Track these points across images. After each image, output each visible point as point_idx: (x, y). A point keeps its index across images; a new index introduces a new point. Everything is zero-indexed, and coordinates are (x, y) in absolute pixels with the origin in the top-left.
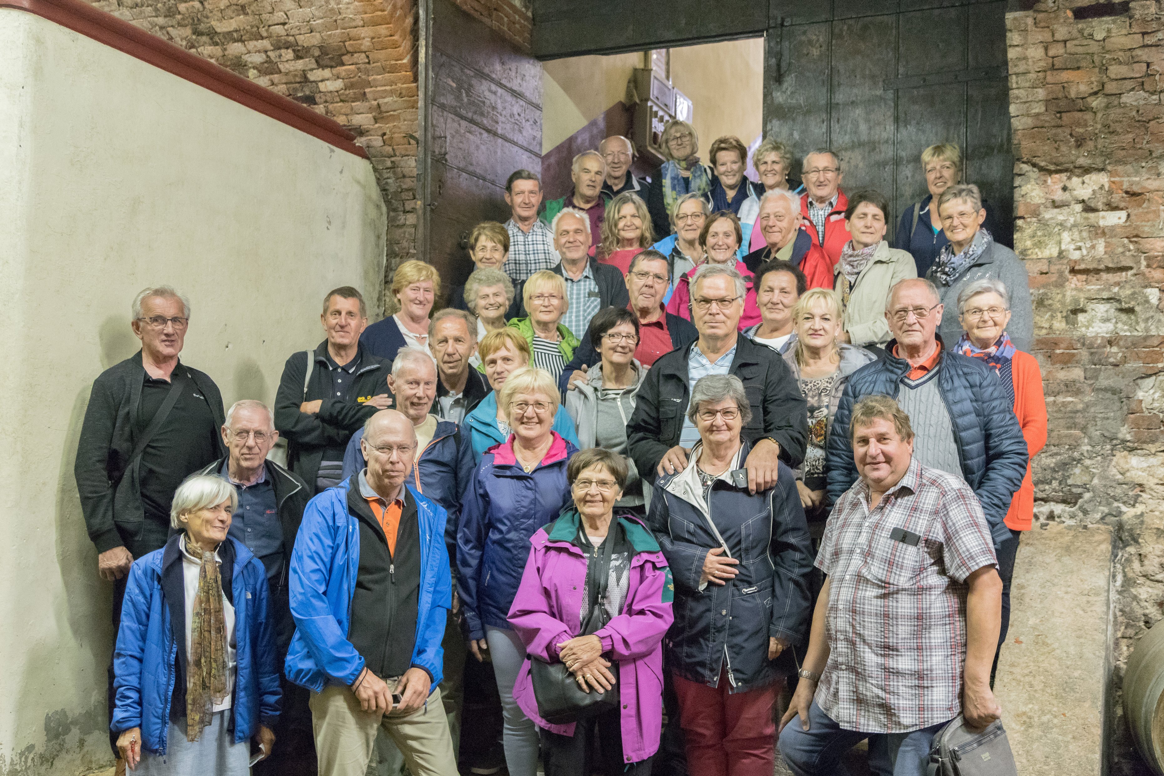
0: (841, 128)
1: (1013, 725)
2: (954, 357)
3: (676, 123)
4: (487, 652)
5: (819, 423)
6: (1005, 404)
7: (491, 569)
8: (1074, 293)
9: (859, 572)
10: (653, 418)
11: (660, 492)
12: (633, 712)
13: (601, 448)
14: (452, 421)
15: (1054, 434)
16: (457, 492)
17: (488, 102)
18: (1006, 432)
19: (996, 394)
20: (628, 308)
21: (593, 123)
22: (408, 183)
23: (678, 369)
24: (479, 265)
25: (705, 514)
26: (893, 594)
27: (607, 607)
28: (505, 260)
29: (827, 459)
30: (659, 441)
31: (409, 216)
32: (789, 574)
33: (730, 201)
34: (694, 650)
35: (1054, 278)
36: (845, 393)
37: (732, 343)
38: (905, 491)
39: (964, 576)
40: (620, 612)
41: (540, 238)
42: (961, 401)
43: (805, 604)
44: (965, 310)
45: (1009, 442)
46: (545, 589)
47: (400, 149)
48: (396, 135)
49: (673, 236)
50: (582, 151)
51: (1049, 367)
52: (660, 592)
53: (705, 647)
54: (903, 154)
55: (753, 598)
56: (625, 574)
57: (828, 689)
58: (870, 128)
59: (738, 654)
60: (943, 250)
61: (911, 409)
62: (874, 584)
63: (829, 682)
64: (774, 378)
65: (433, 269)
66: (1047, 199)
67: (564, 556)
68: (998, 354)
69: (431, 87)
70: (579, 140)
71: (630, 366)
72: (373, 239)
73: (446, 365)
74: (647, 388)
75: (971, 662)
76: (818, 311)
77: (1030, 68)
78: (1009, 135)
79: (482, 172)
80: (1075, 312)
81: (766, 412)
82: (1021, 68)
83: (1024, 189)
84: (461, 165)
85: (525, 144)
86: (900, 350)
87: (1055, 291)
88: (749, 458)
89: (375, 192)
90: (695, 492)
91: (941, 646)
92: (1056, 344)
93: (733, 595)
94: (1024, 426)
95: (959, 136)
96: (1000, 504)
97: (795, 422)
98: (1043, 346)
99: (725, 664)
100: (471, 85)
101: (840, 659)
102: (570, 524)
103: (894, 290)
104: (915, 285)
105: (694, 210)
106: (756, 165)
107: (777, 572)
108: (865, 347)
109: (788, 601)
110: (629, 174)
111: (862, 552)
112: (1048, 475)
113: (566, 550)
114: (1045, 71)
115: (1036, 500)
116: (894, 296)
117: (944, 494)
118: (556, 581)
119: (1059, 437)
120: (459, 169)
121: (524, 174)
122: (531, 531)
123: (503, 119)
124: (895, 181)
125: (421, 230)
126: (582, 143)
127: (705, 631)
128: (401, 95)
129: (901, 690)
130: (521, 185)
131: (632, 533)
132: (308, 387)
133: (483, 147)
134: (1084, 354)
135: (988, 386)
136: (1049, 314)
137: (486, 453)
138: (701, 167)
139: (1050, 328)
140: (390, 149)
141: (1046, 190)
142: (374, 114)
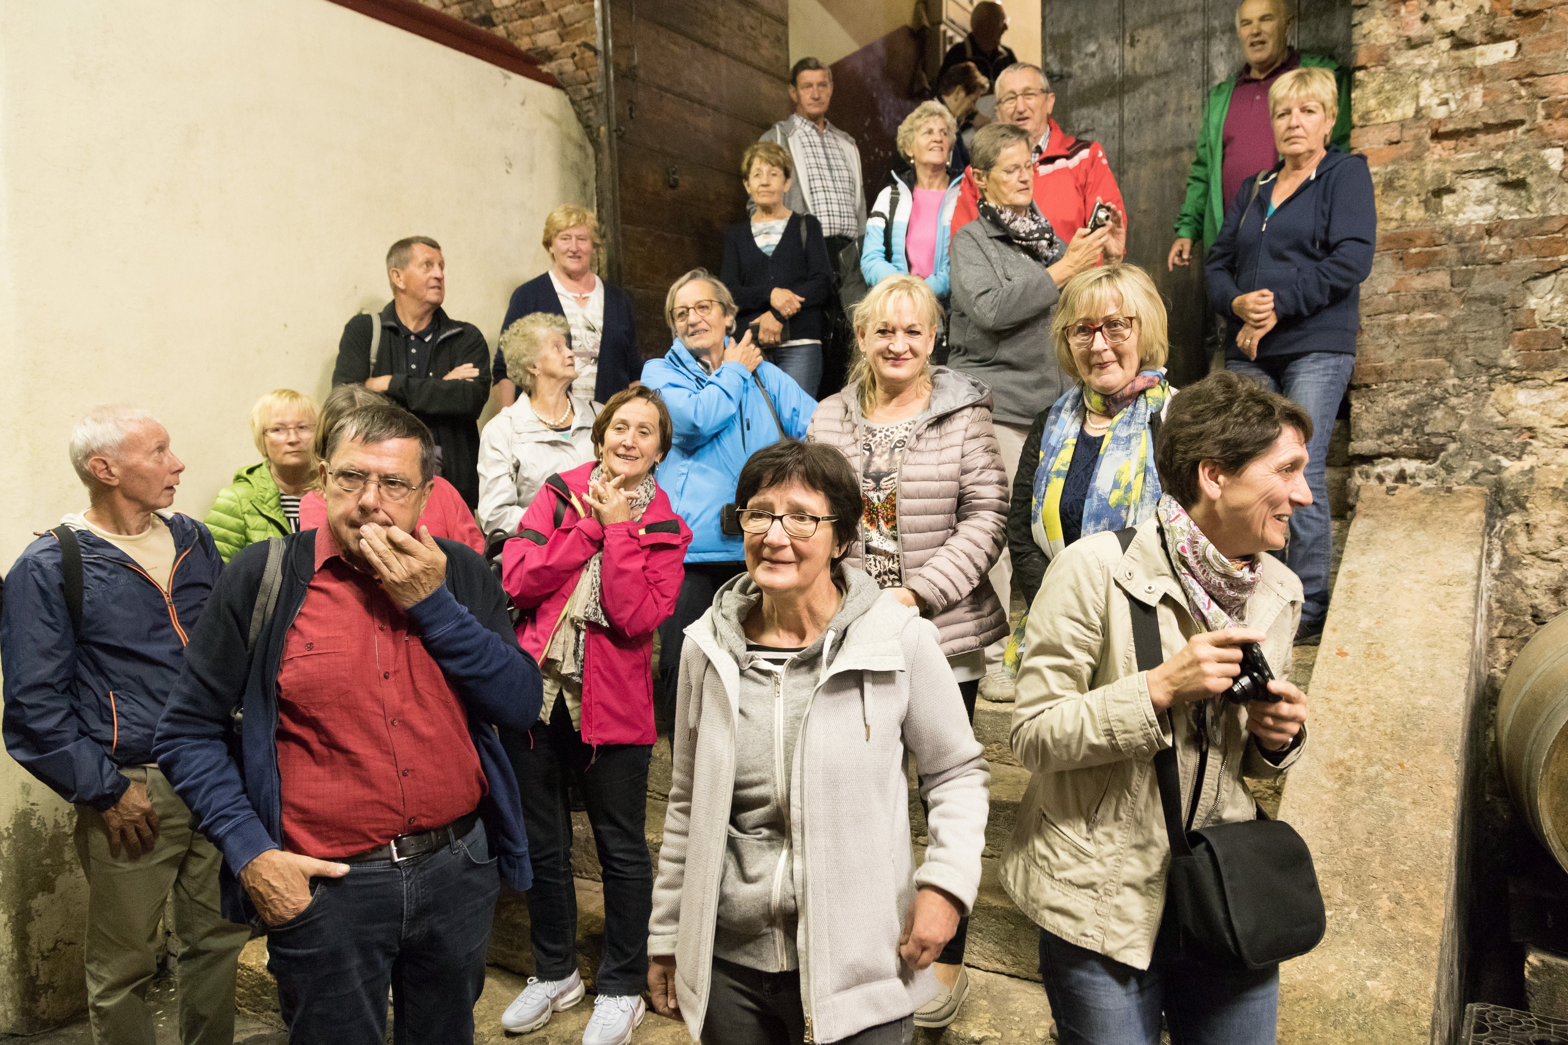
8: (1437, 166)
15: (1407, 365)
35: (1408, 148)
51: (1400, 273)
66: (1399, 37)
72: (576, 186)
80: (1439, 192)
83: (1366, 27)
87: (1410, 165)
89: (576, 129)
92: (1410, 240)
98: (1392, 245)
112: (1398, 421)
115: (1379, 454)
119: (1414, 368)
134: (1451, 252)
136: (1401, 199)
139: (1403, 218)
140: (584, 73)
141: (1398, 24)
142: (558, 29)
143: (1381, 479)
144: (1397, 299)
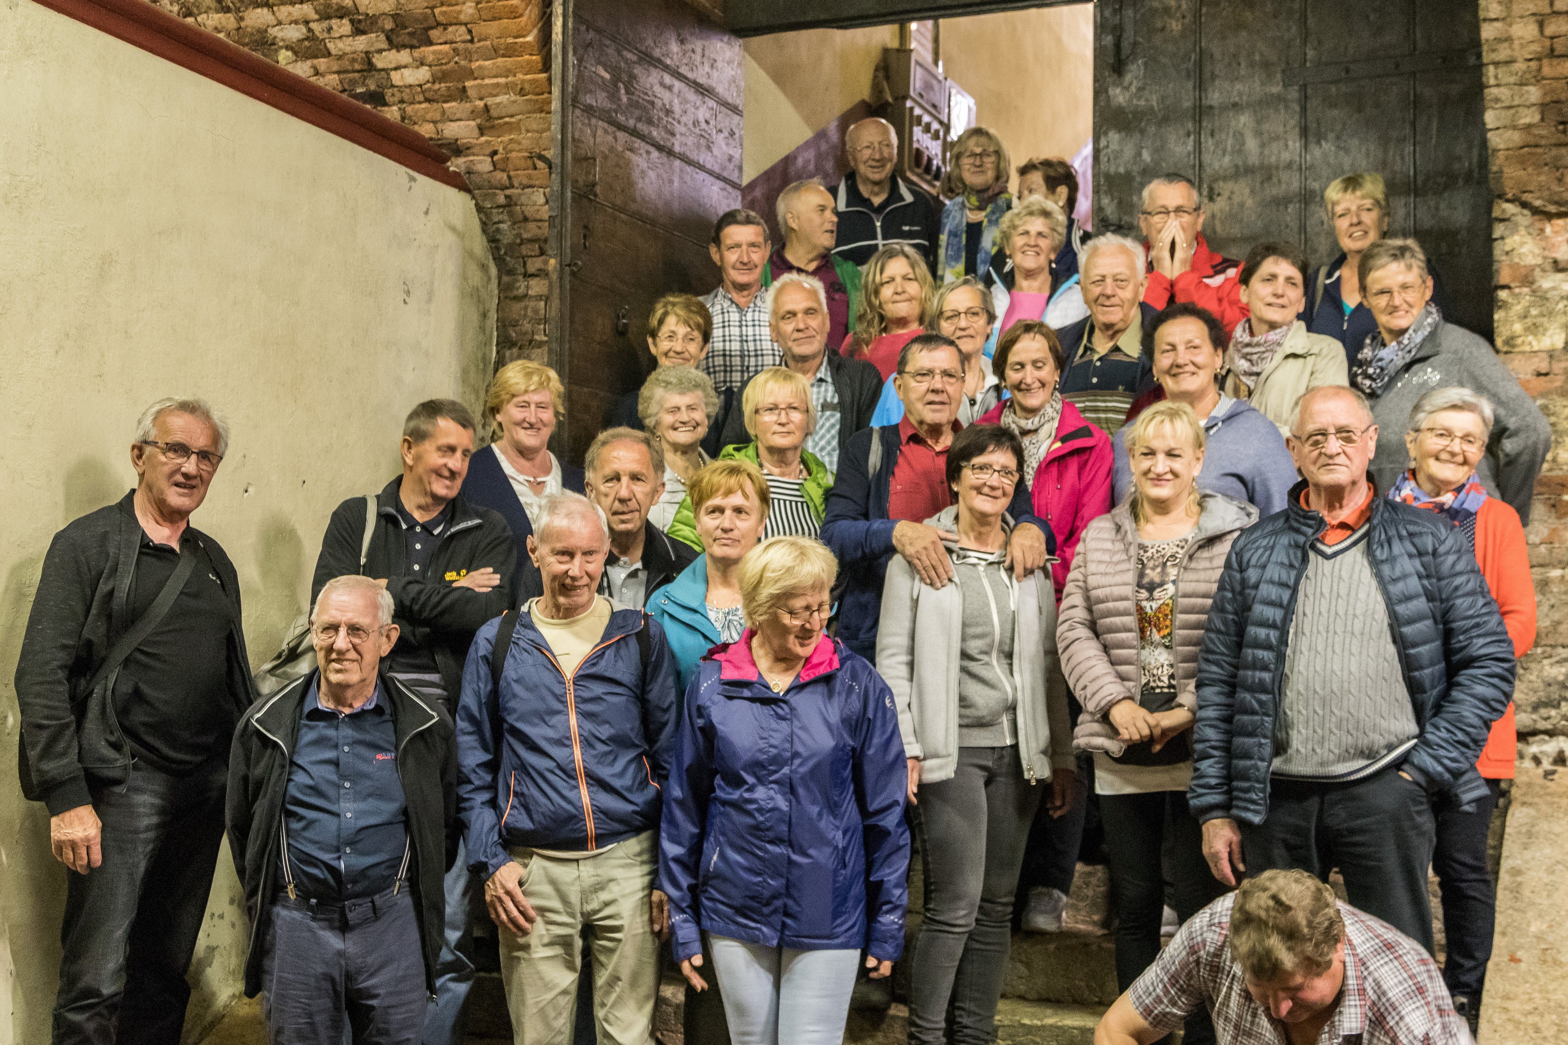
0: (1217, 144)
6: (1475, 581)
7: (719, 845)
17: (658, 103)
18: (1477, 625)
19: (1460, 567)
21: (821, 135)
22: (531, 230)
24: (664, 362)
31: (533, 282)
35: (1557, 382)
42: (1403, 577)
44: (1422, 428)
45: (1482, 641)
47: (521, 177)
48: (514, 155)
51: (1552, 522)
58: (1263, 145)
60: (1368, 341)
65: (552, 372)
66: (1545, 258)
68: (1456, 505)
69: (571, 80)
70: (800, 161)
72: (474, 317)
73: (616, 518)
76: (1161, 443)
77: (1516, 54)
78: (1484, 158)
79: (649, 213)
82: (1503, 53)
83: (1511, 242)
84: (618, 202)
85: (716, 169)
86: (1312, 497)
87: (1561, 402)
89: (478, 244)
92: (1566, 486)
94: (1504, 615)
95: (1404, 160)
96: (1468, 741)
100: (633, 77)
103: (1304, 403)
104: (1340, 398)
112: (1555, 693)
114: (1539, 59)
116: (1304, 412)
120: (615, 208)
121: (737, 218)
123: (683, 129)
124: (1305, 230)
125: (555, 303)
126: (804, 167)
128: (522, 92)
132: (369, 555)
133: (652, 174)
135: (1448, 553)
137: (704, 659)
140: (505, 176)
141: (1544, 244)
142: (479, 121)
143: (1537, 760)
144: (1550, 551)
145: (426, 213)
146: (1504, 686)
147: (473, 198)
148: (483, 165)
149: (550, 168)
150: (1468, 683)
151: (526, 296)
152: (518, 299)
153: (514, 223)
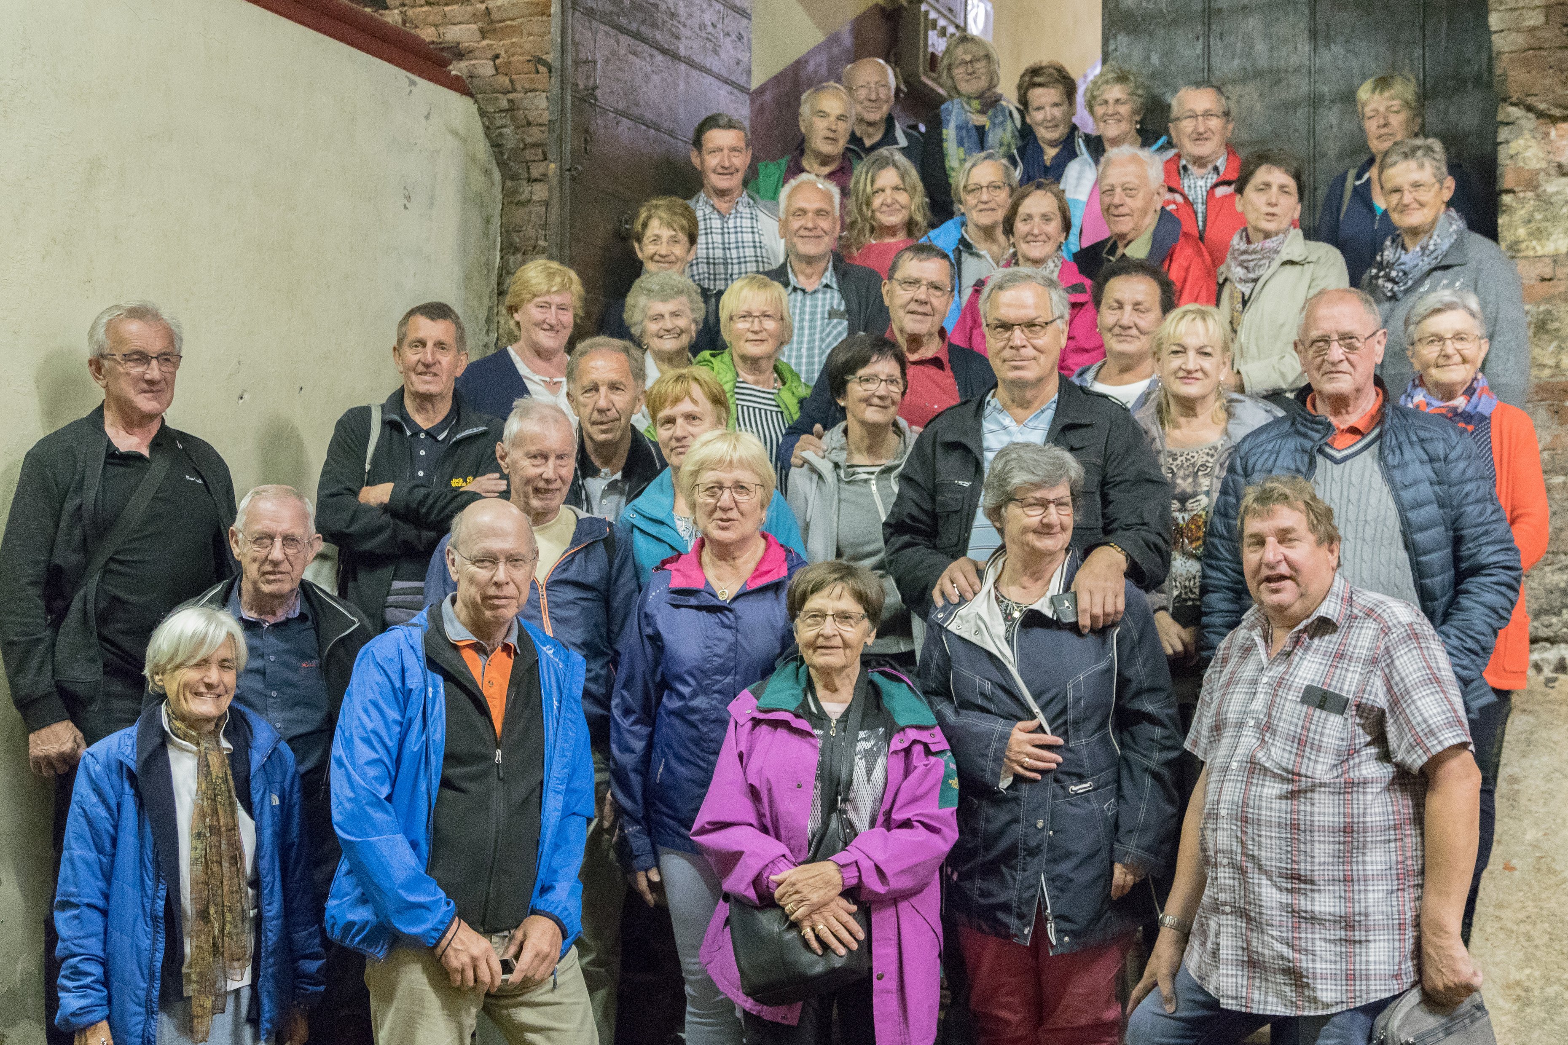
0: (1226, 48)
1: (1501, 1002)
2: (1404, 413)
3: (965, 39)
4: (658, 888)
5: (1193, 519)
6: (1484, 488)
7: (664, 755)
9: (1253, 756)
10: (926, 512)
11: (937, 631)
12: (893, 985)
13: (843, 561)
14: (601, 516)
16: (609, 631)
17: (663, 6)
18: (1486, 533)
19: (1470, 473)
20: (887, 335)
21: (833, 39)
22: (535, 135)
23: (966, 434)
24: (649, 266)
25: (1009, 667)
26: (1306, 792)
27: (851, 815)
28: (689, 259)
29: (1204, 576)
30: (935, 547)
31: (537, 187)
32: (1146, 762)
33: (1048, 163)
34: (992, 885)
35: (1561, 287)
36: (1232, 470)
37: (1051, 391)
38: (1324, 626)
39: (1420, 763)
40: (872, 824)
41: (747, 223)
42: (1416, 483)
43: (1171, 810)
44: (1416, 338)
45: (1490, 549)
46: (752, 786)
47: (522, 81)
48: (515, 58)
49: (957, 218)
50: (816, 84)
51: (1556, 428)
52: (937, 791)
53: (1009, 879)
54: (1325, 89)
55: (1088, 801)
56: (881, 762)
57: (1203, 944)
58: (1272, 49)
59: (1062, 890)
60: (1388, 243)
61: (1336, 496)
62: (1275, 775)
63: (1204, 933)
64: (1118, 447)
65: (573, 275)
66: (1549, 162)
67: (781, 733)
68: (1469, 409)
70: (811, 65)
71: (891, 428)
72: (477, 222)
73: (596, 427)
74: (917, 464)
75: (1431, 900)
76: (1192, 342)
78: (1490, 59)
79: (654, 118)
81: (1106, 501)
84: (621, 106)
85: (724, 73)
86: (1318, 402)
88: (1080, 576)
89: (482, 149)
90: (993, 631)
91: (1382, 876)
92: (1566, 392)
93: (1055, 797)
94: (1512, 522)
95: (1412, 62)
96: (1476, 647)
97: (1152, 517)
98: (1547, 396)
99: (1042, 908)
101: (1222, 897)
102: (791, 683)
103: (1310, 306)
104: (1341, 299)
105: (992, 179)
106: (1090, 106)
107: (1124, 758)
108: (1265, 397)
109: (1144, 806)
110: (889, 121)
111: (1258, 726)
113: (786, 725)
115: (1534, 641)
116: (1308, 317)
117: (1386, 631)
118: (769, 775)
120: (616, 112)
121: (723, 121)
122: (730, 694)
123: (688, 33)
124: (1312, 132)
125: (555, 210)
126: (816, 71)
127: (1010, 855)
129: (1320, 946)
130: (718, 137)
131: (891, 696)
132: (374, 462)
133: (656, 78)
135: (1458, 459)
136: (1555, 344)
137: (657, 569)
138: (1003, 108)
139: (1557, 366)
140: (507, 79)
141: (1548, 148)
142: (480, 24)
143: (1538, 668)
144: (1553, 458)
145: (427, 117)
146: (1511, 594)
147: (476, 102)
148: (485, 68)
149: (550, 71)
150: (1476, 590)
151: (529, 201)
152: (522, 204)
153: (517, 128)
